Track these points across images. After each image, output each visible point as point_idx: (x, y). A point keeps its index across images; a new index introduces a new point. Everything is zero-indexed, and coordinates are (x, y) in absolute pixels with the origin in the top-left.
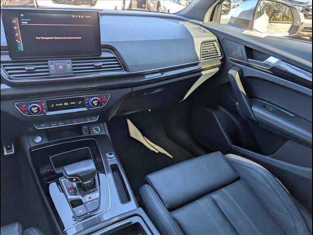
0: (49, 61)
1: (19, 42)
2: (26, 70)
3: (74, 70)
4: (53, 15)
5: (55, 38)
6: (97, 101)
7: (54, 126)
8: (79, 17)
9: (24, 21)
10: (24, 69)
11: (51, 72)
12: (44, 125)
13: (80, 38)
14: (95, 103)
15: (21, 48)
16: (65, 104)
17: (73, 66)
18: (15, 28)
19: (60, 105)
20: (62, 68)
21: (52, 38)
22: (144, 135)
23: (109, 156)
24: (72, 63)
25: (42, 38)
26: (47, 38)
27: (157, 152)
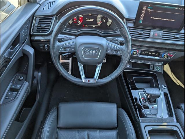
0: (151, 30)
1: (142, 18)
2: (139, 33)
3: (162, 37)
4: (165, 7)
5: (160, 19)
6: (167, 56)
7: (139, 62)
8: (180, 9)
9: (149, 8)
10: (138, 32)
11: (150, 36)
12: (134, 60)
13: (174, 20)
14: (166, 57)
15: (141, 22)
16: (150, 53)
17: (163, 35)
18: (143, 11)
19: (147, 53)
20: (157, 35)
21: (159, 19)
22: (172, 71)
23: (163, 87)
24: (163, 33)
25: (154, 18)
26: (156, 18)
27: (178, 85)
